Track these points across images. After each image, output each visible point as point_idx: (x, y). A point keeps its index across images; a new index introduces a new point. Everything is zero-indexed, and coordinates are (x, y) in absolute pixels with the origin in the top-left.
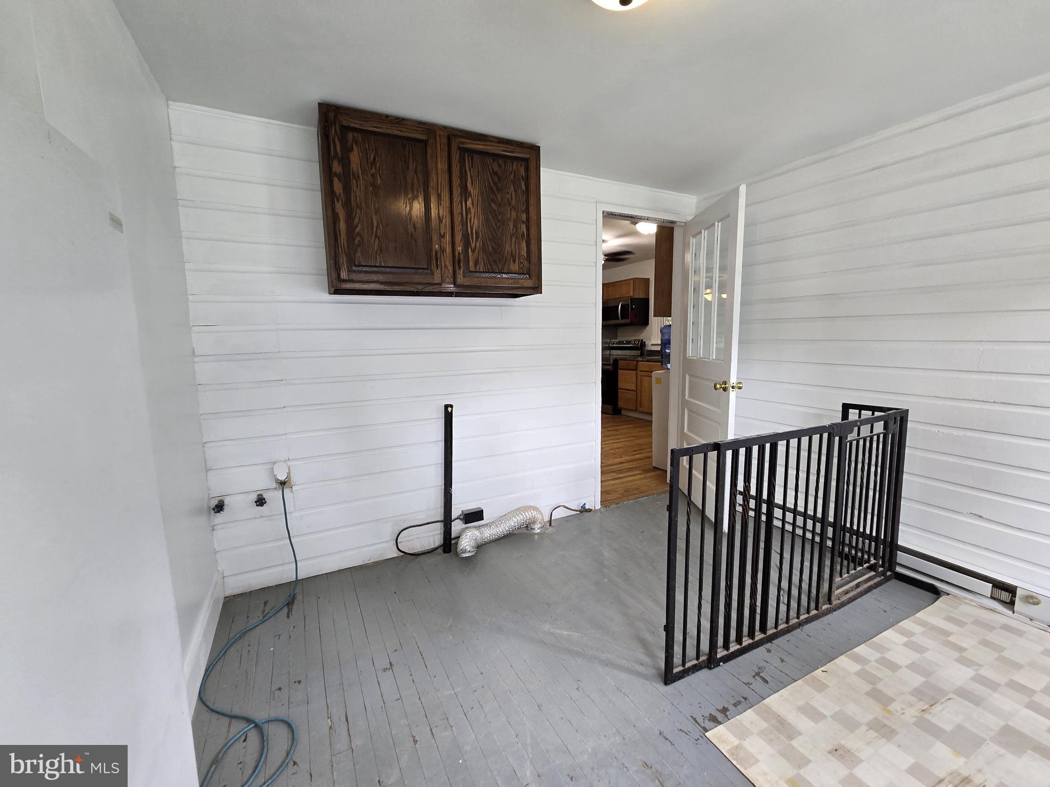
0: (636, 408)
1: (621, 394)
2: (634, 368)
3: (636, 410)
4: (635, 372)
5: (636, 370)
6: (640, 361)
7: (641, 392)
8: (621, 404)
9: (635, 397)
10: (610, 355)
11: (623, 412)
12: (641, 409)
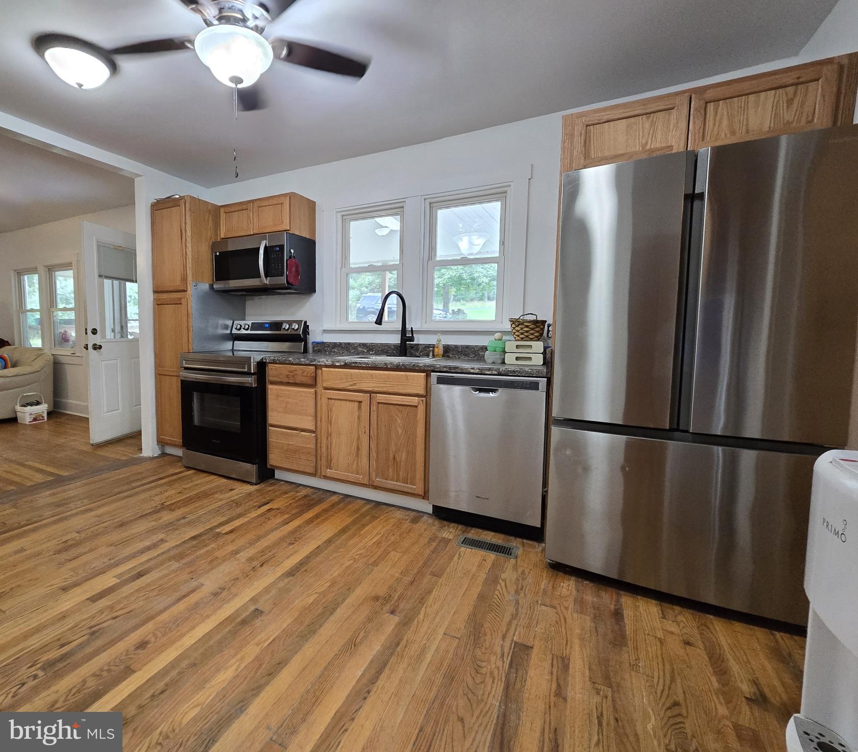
0: (316, 468)
1: (275, 437)
2: (310, 382)
3: (314, 475)
4: (313, 390)
5: (313, 385)
6: (327, 366)
7: (329, 435)
8: (274, 458)
9: (313, 446)
10: (233, 350)
11: (278, 474)
12: (329, 472)
